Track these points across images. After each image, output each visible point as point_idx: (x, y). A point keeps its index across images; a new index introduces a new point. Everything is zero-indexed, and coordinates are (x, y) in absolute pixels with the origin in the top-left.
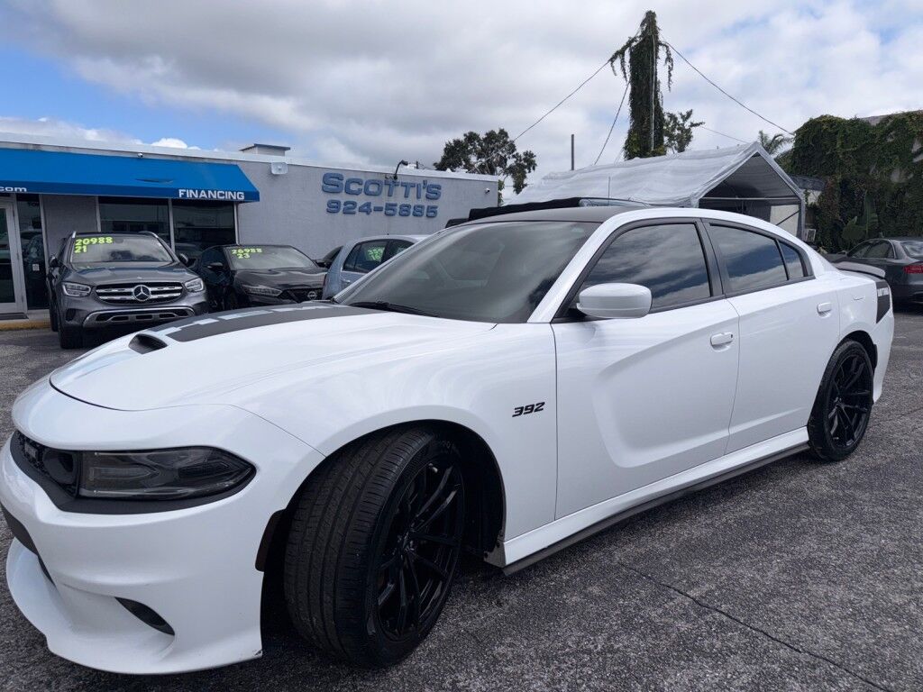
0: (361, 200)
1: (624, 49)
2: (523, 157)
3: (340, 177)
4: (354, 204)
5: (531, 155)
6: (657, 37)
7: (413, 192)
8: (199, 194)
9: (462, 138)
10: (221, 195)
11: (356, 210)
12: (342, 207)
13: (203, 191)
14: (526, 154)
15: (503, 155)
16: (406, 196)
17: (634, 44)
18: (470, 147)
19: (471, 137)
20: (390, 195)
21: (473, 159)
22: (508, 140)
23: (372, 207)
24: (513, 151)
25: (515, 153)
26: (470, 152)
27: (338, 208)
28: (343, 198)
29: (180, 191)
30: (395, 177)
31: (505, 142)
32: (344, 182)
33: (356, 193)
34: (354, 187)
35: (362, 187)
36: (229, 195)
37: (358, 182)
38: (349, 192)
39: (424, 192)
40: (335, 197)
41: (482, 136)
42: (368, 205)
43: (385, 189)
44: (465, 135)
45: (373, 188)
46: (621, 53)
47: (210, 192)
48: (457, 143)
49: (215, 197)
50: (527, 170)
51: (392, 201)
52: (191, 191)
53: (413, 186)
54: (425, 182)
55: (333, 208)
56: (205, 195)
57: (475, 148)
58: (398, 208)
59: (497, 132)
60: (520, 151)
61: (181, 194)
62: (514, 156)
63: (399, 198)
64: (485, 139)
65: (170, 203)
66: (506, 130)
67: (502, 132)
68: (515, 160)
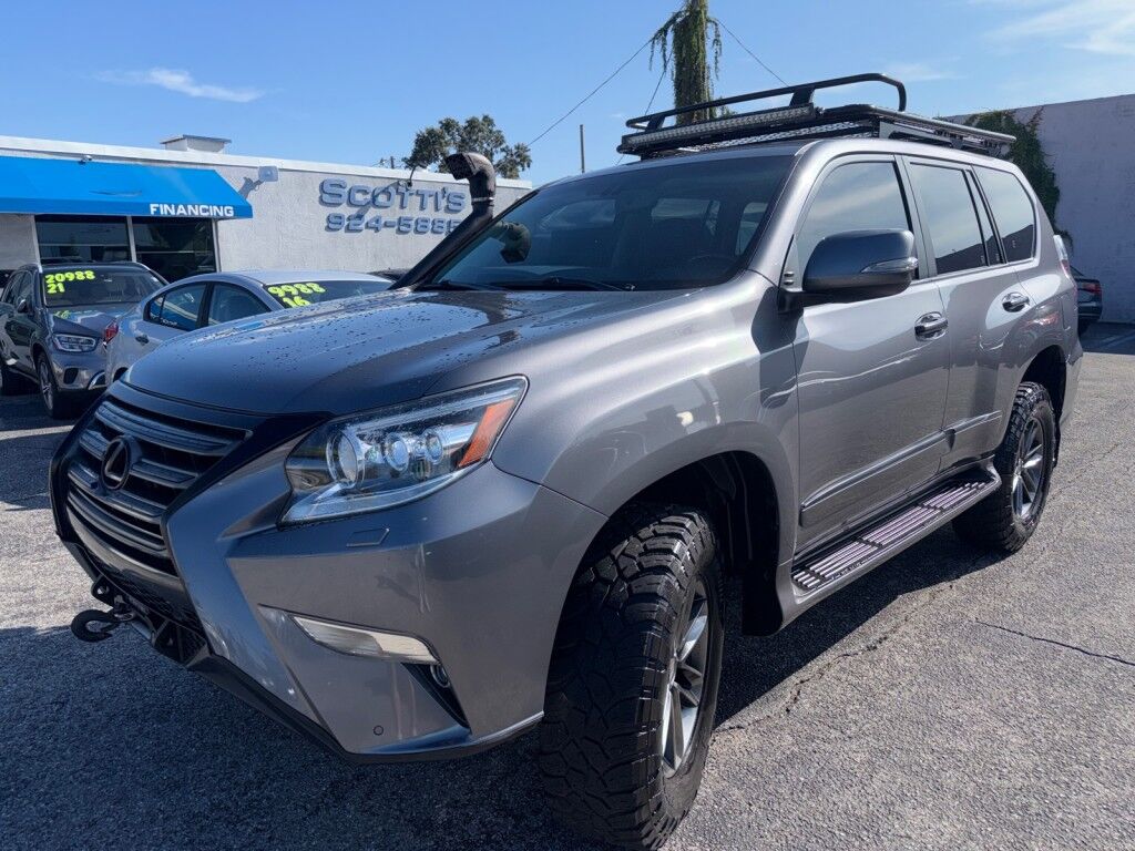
0: (368, 213)
1: (667, 26)
2: (514, 151)
3: (341, 184)
4: (360, 218)
5: (526, 149)
6: (705, 13)
7: (430, 202)
8: (176, 210)
9: (437, 127)
10: (205, 210)
11: (363, 226)
12: (345, 223)
13: (181, 207)
14: (518, 148)
15: (489, 149)
16: (422, 208)
17: (679, 20)
18: (448, 138)
19: (448, 126)
20: (402, 207)
22: (495, 129)
23: (382, 223)
24: (501, 144)
25: (503, 146)
26: (448, 144)
27: (340, 224)
28: (346, 211)
29: (152, 206)
30: (410, 184)
31: (491, 131)
32: (347, 190)
33: (363, 205)
34: (358, 197)
35: (369, 197)
36: (214, 211)
37: (364, 191)
38: (353, 203)
39: (443, 203)
40: (336, 211)
41: (462, 124)
42: (377, 219)
43: (397, 199)
44: (441, 122)
45: (381, 199)
46: (664, 31)
47: (190, 207)
48: (431, 132)
49: (196, 213)
50: (520, 168)
51: (406, 213)
52: (166, 206)
53: (431, 194)
54: (444, 190)
55: (333, 224)
56: (184, 212)
57: (453, 139)
58: (413, 223)
59: (480, 119)
60: (511, 143)
61: (153, 210)
62: (503, 150)
63: (413, 211)
64: (465, 128)
65: (130, 222)
66: (491, 116)
67: (486, 118)
68: (504, 154)
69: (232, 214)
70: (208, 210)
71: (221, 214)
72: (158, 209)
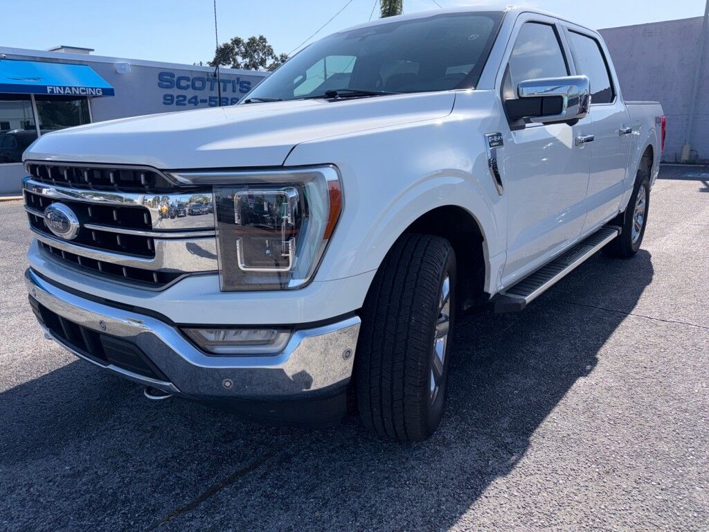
0: (190, 94)
2: (280, 58)
3: (172, 75)
4: (185, 97)
7: (229, 86)
8: (64, 91)
9: (230, 42)
10: (83, 91)
11: (186, 102)
12: (175, 100)
13: (67, 88)
14: (282, 56)
15: (263, 57)
16: (225, 91)
18: (237, 50)
19: (237, 42)
20: (211, 90)
21: (239, 59)
22: (267, 45)
23: (199, 100)
24: (271, 54)
25: (273, 55)
26: (237, 54)
27: (172, 100)
28: (175, 92)
29: (48, 88)
30: (215, 75)
31: (265, 46)
32: (175, 79)
33: (186, 88)
34: (183, 83)
35: (190, 83)
36: (89, 91)
37: (188, 79)
38: (180, 87)
39: (238, 87)
40: (169, 92)
41: (246, 41)
42: (195, 98)
43: (208, 84)
44: (232, 39)
45: (198, 84)
47: (73, 88)
48: (226, 46)
49: (78, 92)
51: (214, 94)
52: (57, 88)
53: (229, 82)
54: (238, 79)
55: (168, 100)
56: (69, 92)
57: (240, 50)
58: (218, 100)
59: (258, 38)
60: (277, 53)
61: (49, 91)
62: (272, 58)
64: (248, 43)
65: (33, 98)
66: (264, 37)
67: (261, 38)
68: (273, 60)
69: (101, 93)
70: (86, 91)
71: (94, 93)
72: (53, 89)
